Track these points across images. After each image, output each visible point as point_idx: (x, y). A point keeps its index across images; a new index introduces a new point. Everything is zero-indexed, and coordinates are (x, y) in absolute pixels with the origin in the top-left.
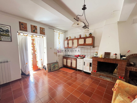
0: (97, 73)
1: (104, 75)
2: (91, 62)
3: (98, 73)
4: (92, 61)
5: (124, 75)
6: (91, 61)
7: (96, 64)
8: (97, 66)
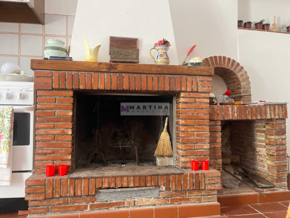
0: (75, 175)
1: (122, 177)
2: (26, 104)
3: (83, 174)
4: (31, 95)
5: (207, 146)
6: (23, 97)
7: (66, 108)
8: (70, 124)
